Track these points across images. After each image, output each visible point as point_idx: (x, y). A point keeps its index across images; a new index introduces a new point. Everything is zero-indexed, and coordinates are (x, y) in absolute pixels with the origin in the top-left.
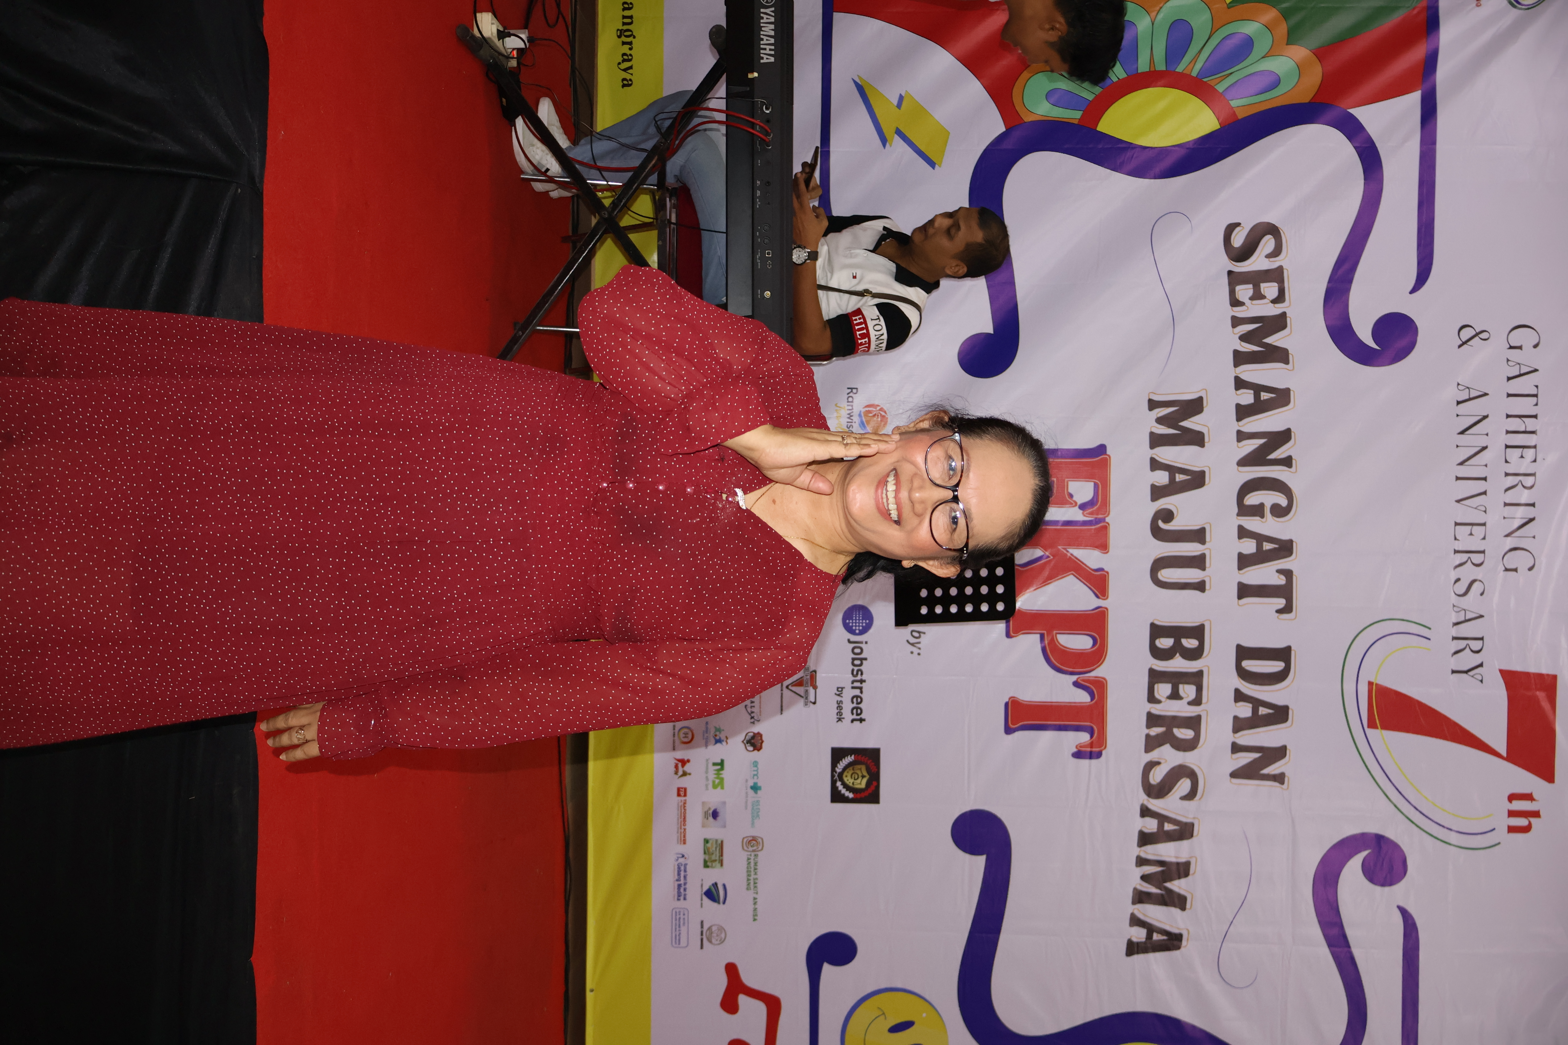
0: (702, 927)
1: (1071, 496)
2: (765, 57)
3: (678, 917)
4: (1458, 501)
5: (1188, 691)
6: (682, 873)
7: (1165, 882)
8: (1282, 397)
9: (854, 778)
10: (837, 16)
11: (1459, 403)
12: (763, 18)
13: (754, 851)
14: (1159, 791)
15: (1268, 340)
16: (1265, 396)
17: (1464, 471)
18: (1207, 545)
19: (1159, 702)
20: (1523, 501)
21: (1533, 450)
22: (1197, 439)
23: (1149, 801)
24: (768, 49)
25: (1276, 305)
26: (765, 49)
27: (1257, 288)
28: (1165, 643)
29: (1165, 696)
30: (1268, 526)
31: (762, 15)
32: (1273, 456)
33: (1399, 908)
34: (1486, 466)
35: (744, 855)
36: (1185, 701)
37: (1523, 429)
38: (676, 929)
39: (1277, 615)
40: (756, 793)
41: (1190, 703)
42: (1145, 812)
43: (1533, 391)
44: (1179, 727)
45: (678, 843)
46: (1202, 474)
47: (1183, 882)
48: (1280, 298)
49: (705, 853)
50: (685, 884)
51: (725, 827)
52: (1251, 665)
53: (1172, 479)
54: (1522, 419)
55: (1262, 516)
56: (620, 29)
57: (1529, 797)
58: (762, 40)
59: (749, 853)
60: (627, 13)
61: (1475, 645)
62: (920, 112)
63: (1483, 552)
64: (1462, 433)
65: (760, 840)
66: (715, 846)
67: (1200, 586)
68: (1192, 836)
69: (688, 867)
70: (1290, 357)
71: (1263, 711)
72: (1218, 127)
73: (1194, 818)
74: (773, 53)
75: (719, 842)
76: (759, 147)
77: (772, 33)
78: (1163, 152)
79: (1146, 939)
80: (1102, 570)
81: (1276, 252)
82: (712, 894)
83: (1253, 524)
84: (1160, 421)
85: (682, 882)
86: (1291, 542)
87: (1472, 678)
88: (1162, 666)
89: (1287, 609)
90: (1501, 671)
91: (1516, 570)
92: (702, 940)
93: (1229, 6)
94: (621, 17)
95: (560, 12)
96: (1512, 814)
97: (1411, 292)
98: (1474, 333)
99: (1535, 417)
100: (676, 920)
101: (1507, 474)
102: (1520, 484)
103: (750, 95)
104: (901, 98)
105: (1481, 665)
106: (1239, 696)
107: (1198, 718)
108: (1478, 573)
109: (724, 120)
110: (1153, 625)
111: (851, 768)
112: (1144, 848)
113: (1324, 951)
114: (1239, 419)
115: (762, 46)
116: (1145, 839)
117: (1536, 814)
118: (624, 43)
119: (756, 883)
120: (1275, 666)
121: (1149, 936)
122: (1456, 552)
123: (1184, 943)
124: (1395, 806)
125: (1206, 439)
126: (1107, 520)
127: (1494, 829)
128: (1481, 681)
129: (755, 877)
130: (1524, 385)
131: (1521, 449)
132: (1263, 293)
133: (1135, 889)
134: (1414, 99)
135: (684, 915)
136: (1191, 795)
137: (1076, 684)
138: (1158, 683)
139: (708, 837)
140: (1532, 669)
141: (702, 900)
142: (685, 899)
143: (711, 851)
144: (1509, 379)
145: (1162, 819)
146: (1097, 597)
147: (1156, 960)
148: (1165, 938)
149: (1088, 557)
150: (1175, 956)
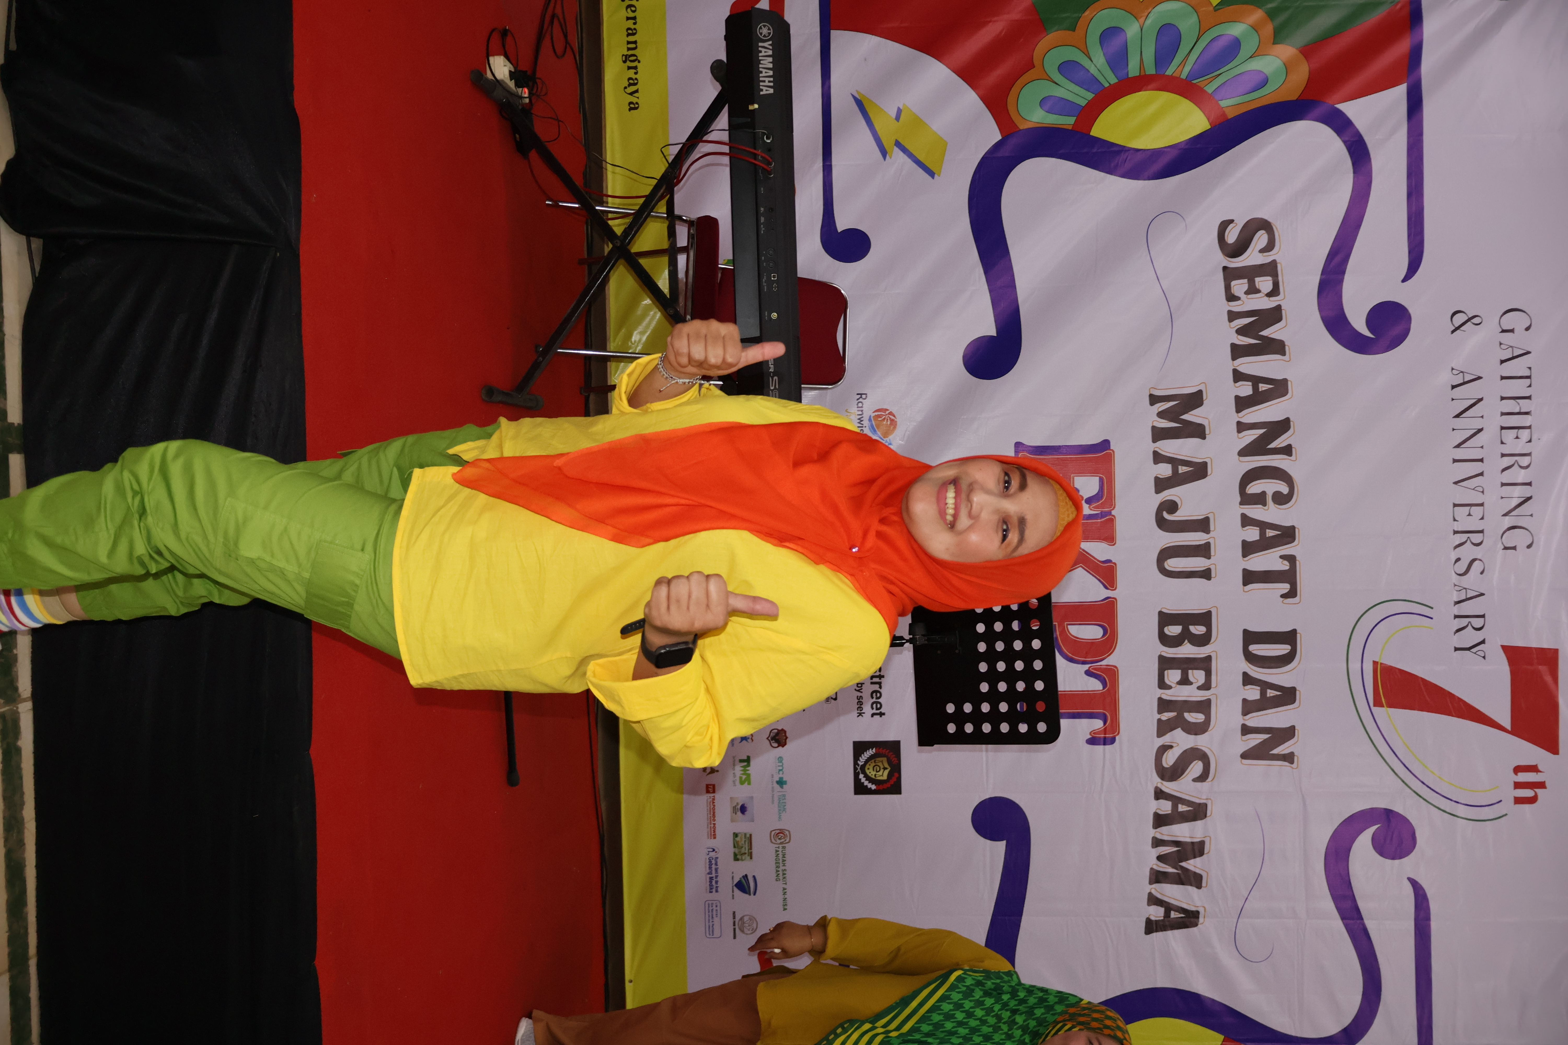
0: (734, 918)
2: (764, 88)
3: (711, 908)
4: (1456, 483)
5: (1197, 676)
6: (714, 866)
7: (1182, 862)
8: (1280, 388)
9: (876, 770)
10: (834, 34)
11: (1453, 387)
12: (761, 52)
13: (781, 843)
14: (1172, 774)
15: (1264, 333)
16: (1263, 387)
17: (1461, 454)
18: (1212, 534)
19: (1170, 687)
20: (1520, 481)
21: (1528, 430)
22: (1198, 431)
23: (1162, 783)
24: (767, 81)
25: (1271, 299)
26: (764, 81)
27: (1252, 283)
28: (1174, 630)
29: (1175, 682)
30: (1271, 513)
31: (760, 49)
32: (1273, 445)
33: (1409, 879)
34: (1482, 447)
35: (773, 847)
36: (1195, 686)
37: (1517, 410)
38: (709, 920)
39: (1282, 599)
40: (782, 787)
41: (1199, 688)
42: (1159, 794)
43: (1527, 373)
44: (1189, 712)
45: (708, 838)
46: (1204, 466)
47: (1198, 860)
48: (1275, 292)
49: (735, 847)
50: (717, 877)
51: (753, 821)
52: (1257, 649)
53: (1175, 470)
54: (1517, 400)
55: (1264, 504)
56: (625, 54)
57: (1534, 769)
58: (761, 72)
59: (777, 846)
60: (631, 39)
61: (1478, 623)
62: (918, 123)
63: (1482, 532)
64: (1458, 416)
65: (787, 832)
66: (744, 840)
67: (1206, 574)
68: (1206, 816)
69: (718, 860)
70: (1287, 348)
71: (1270, 693)
72: (1210, 127)
73: (1207, 799)
74: (772, 84)
75: (748, 836)
76: (761, 175)
77: (771, 66)
78: (1156, 154)
79: (1164, 917)
80: (1109, 561)
81: (1270, 247)
82: (743, 886)
83: (1255, 512)
84: (1161, 415)
85: (714, 875)
86: (1293, 528)
87: (1475, 655)
88: (1170, 652)
89: (1292, 594)
90: (1503, 647)
91: (1514, 548)
92: (735, 929)
93: (1216, 9)
94: (626, 43)
95: (567, 42)
96: (1518, 785)
97: (1404, 281)
98: (1467, 318)
99: (1529, 398)
100: (709, 912)
101: (1503, 455)
102: (1516, 464)
103: (752, 126)
104: (899, 111)
105: (1483, 642)
106: (1247, 680)
107: (1208, 703)
108: (1477, 552)
109: (728, 151)
110: (1161, 614)
111: (873, 761)
112: (1158, 830)
113: (1338, 924)
114: (1238, 411)
115: (761, 79)
116: (1160, 820)
117: (1542, 785)
118: (629, 68)
119: (785, 874)
120: (1283, 649)
121: (1167, 914)
122: (1455, 532)
123: (1201, 920)
124: (1403, 781)
125: (1207, 432)
126: (1113, 513)
127: (1501, 801)
128: (1484, 657)
129: (784, 868)
130: (1517, 367)
131: (1517, 430)
132: (1257, 287)
133: (1152, 869)
134: (1401, 91)
135: (716, 906)
136: (1203, 777)
137: (1088, 673)
138: (1168, 669)
139: (736, 831)
140: (1534, 645)
141: (733, 892)
142: (717, 891)
143: (740, 844)
144: (1502, 362)
145: (1176, 800)
146: (1106, 588)
147: (1174, 937)
148: (1182, 916)
149: (1096, 549)
150: (1193, 932)
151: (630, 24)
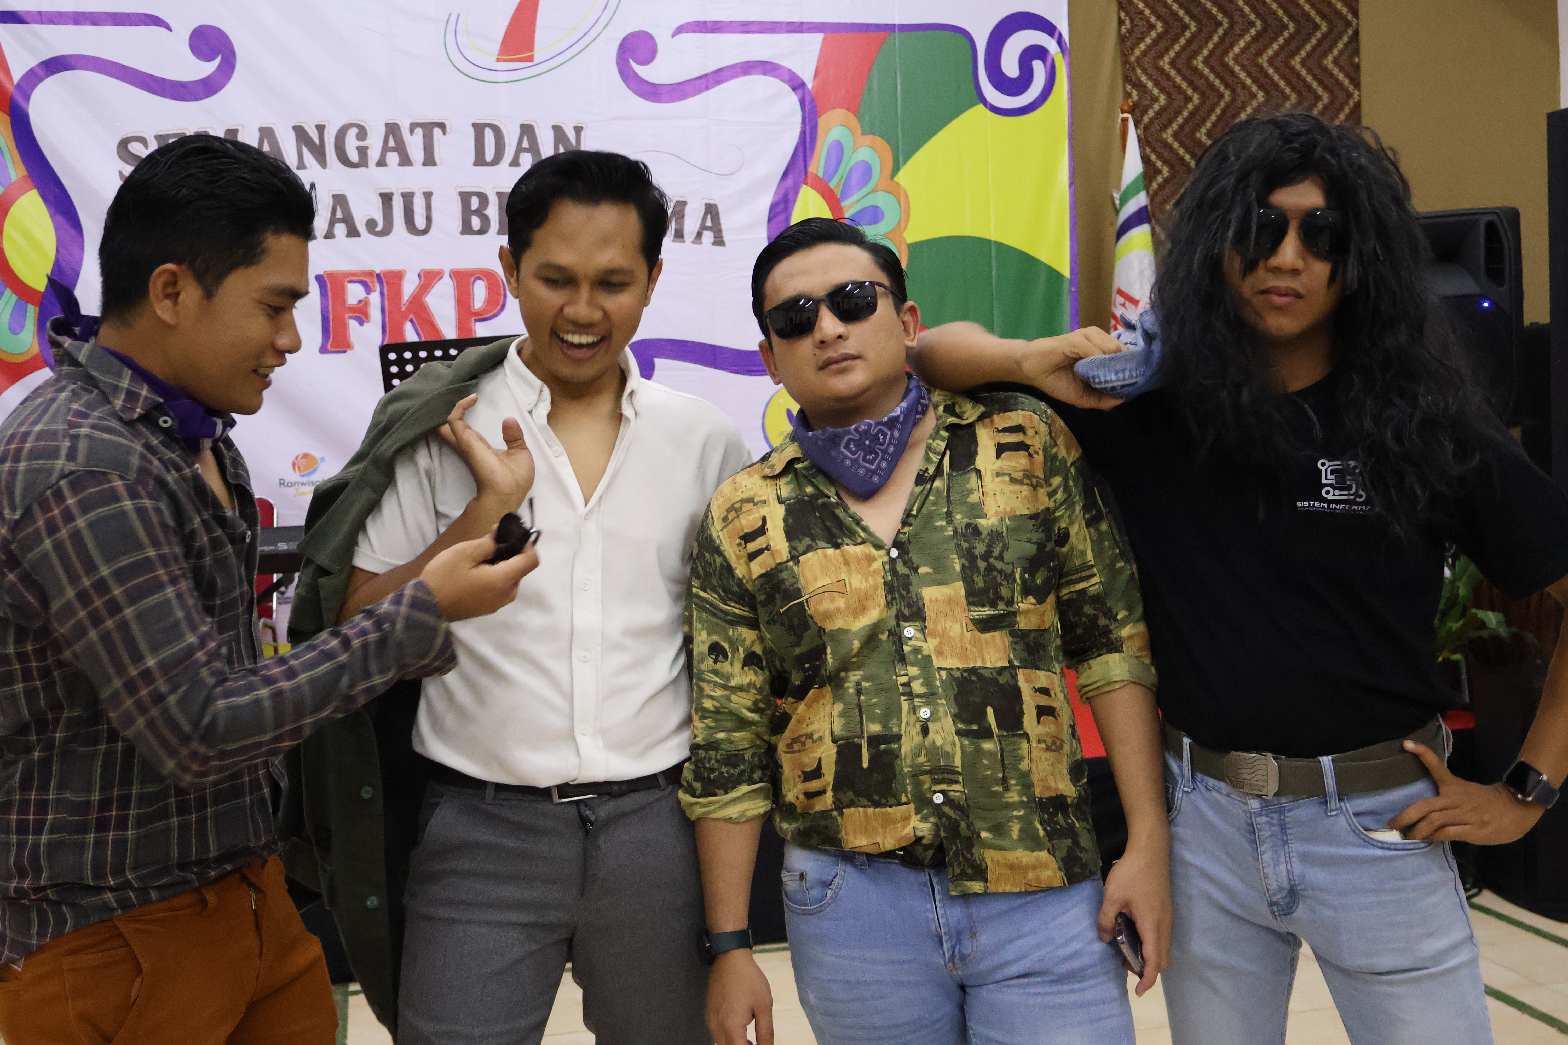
1: (360, 301)
8: (267, 134)
18: (393, 191)
28: (476, 223)
30: (375, 143)
32: (317, 141)
39: (447, 134)
46: (335, 197)
52: (489, 155)
53: (340, 221)
55: (367, 148)
67: (428, 196)
70: (232, 126)
71: (525, 144)
72: (36, 189)
78: (60, 236)
79: (710, 231)
80: (419, 276)
81: (141, 139)
83: (374, 155)
86: (387, 125)
88: (494, 225)
97: (171, 30)
106: (515, 163)
110: (463, 232)
113: (710, 93)
120: (489, 135)
121: (708, 229)
123: (711, 202)
124: (594, 39)
126: (378, 272)
133: (673, 241)
146: (441, 278)
147: (727, 222)
148: (709, 217)
149: (409, 287)
150: (721, 209)
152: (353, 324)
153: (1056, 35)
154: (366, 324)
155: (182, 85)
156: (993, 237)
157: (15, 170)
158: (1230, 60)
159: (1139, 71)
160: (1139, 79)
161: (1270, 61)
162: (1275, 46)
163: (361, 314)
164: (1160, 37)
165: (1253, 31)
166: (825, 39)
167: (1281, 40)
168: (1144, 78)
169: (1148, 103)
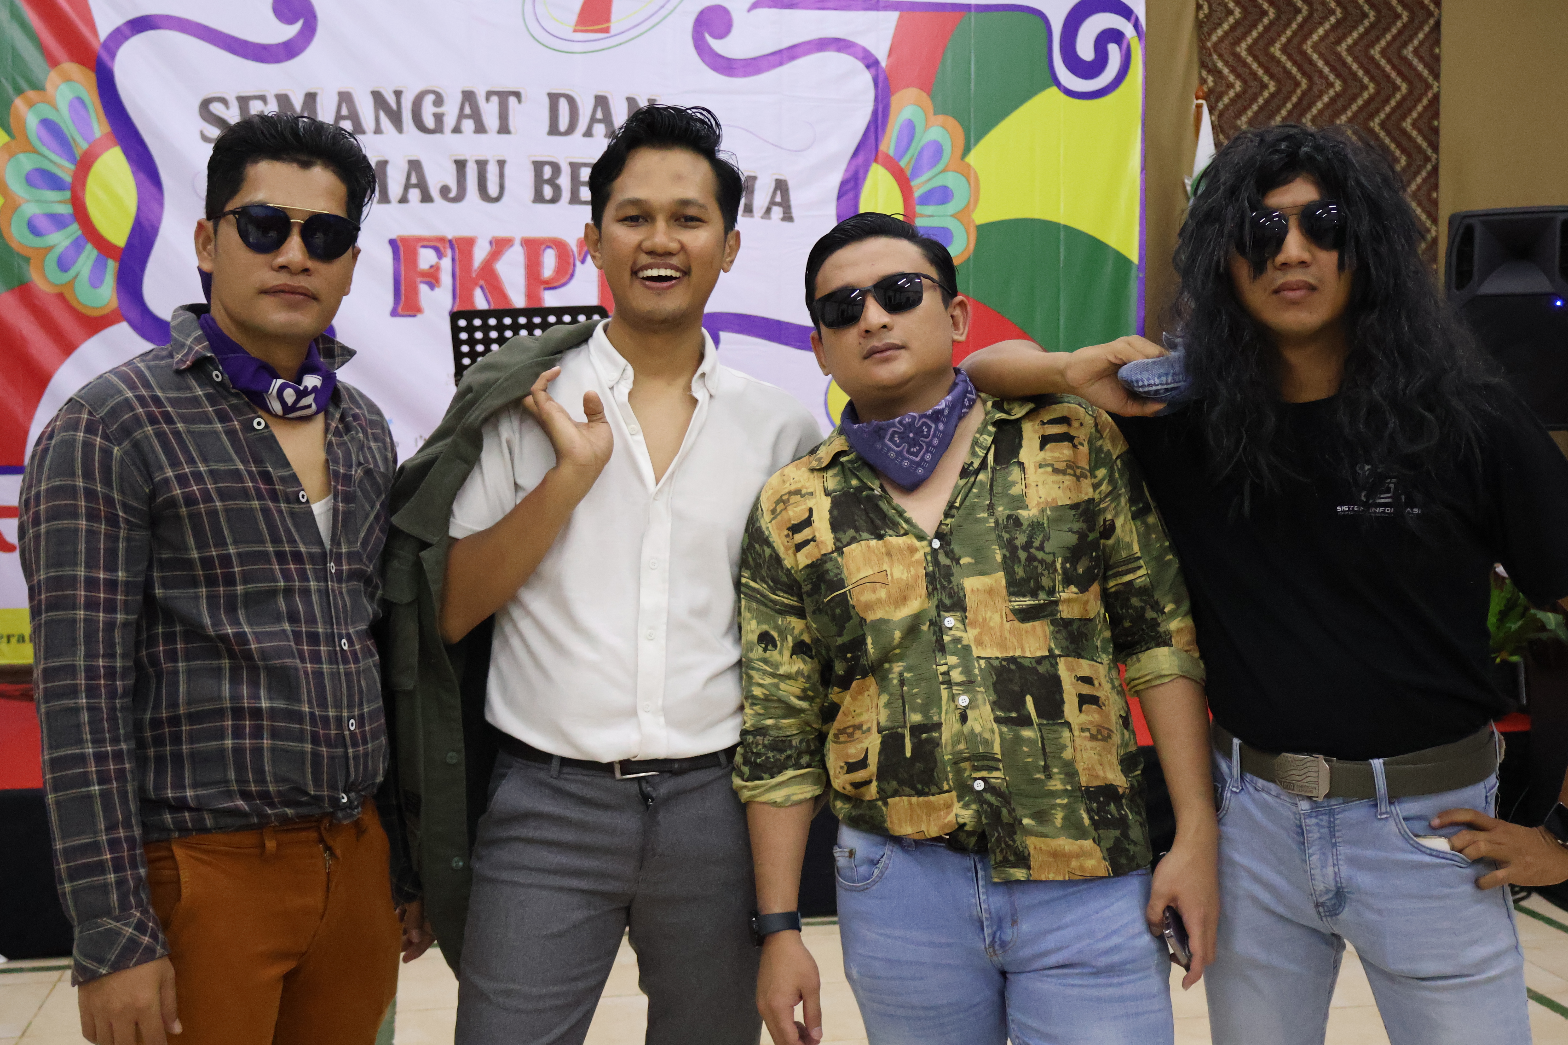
1: (432, 267)
8: (345, 98)
16: (345, 112)
18: (467, 157)
22: (382, 166)
28: (548, 192)
30: (451, 110)
32: (394, 106)
33: (749, 10)
39: (522, 103)
46: (410, 163)
48: (263, 98)
52: (563, 124)
53: (415, 186)
55: (443, 114)
67: (501, 164)
70: (311, 91)
71: (599, 115)
72: (119, 146)
78: (141, 193)
79: (779, 207)
80: (491, 243)
81: (224, 101)
83: (450, 121)
86: (464, 92)
88: (566, 195)
93: (12, 136)
106: (588, 133)
110: (534, 202)
114: (364, 132)
120: (563, 105)
121: (777, 204)
123: (782, 178)
125: (382, 159)
126: (450, 237)
137: (582, 263)
138: (580, 197)
146: (512, 246)
147: (796, 198)
148: (779, 193)
149: (480, 254)
150: (791, 184)
151: (14, 640)
152: (424, 289)
153: (1133, 19)
154: (437, 290)
155: (265, 47)
156: (1063, 221)
157: (99, 127)
158: (1308, 47)
159: (1215, 57)
160: (1215, 66)
161: (1350, 50)
162: (1355, 35)
163: (432, 278)
164: (1238, 23)
165: (1333, 20)
166: (900, 18)
167: (1361, 29)
168: (1220, 64)
169: (1223, 89)
